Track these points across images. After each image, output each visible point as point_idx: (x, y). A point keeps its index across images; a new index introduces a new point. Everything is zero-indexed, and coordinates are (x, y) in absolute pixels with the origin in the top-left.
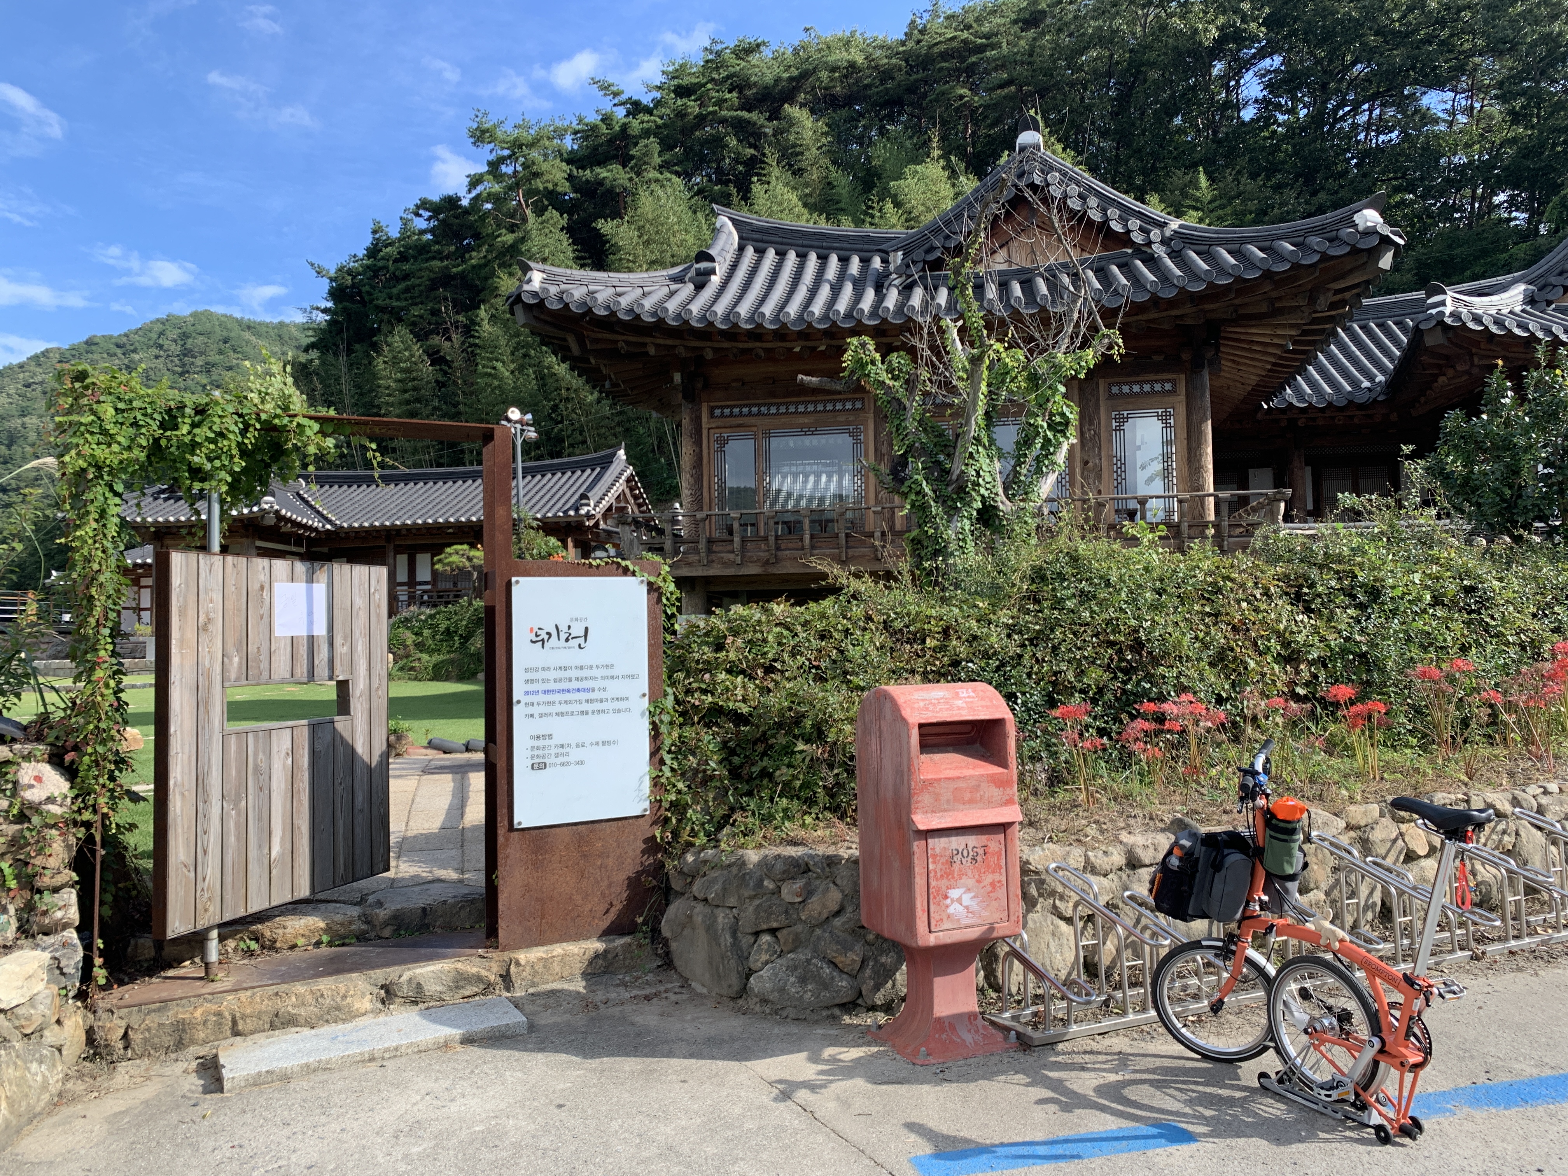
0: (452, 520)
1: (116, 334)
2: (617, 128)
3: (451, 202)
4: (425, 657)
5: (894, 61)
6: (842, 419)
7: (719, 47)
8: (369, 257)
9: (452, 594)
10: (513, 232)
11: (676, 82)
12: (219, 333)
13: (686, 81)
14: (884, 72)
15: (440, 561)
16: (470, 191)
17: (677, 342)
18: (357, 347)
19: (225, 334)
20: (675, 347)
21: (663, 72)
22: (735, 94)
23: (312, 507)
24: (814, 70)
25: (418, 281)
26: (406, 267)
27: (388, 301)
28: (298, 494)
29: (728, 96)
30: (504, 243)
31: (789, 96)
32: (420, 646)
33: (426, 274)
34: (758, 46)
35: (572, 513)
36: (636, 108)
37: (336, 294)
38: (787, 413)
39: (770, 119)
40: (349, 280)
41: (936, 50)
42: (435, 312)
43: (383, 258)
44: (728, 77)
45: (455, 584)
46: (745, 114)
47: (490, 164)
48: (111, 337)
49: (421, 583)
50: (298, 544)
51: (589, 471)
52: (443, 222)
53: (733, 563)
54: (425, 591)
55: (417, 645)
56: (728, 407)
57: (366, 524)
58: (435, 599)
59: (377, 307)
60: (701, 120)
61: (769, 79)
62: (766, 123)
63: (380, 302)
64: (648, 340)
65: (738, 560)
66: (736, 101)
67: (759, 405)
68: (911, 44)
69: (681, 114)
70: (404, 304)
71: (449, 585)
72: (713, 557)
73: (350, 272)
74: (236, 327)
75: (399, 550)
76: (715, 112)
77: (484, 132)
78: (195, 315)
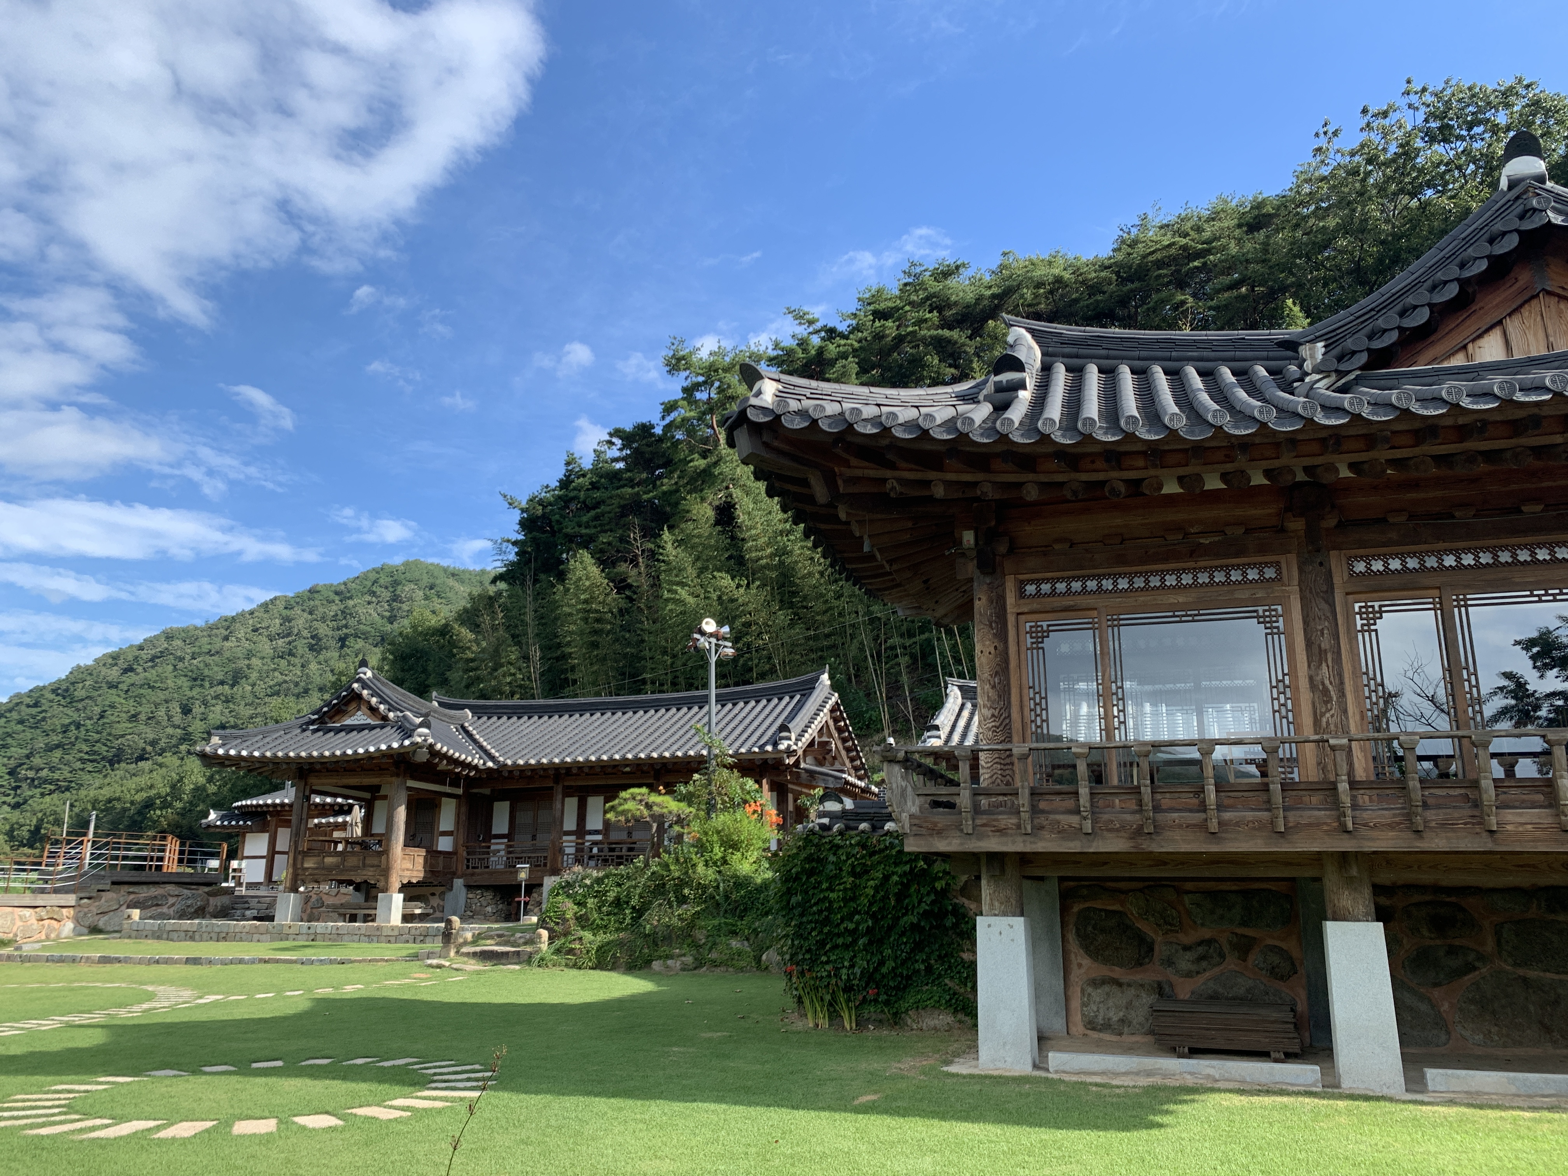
0: (630, 756)
1: (335, 583)
2: (813, 352)
3: (645, 429)
4: (588, 935)
5: (1103, 274)
6: (1243, 594)
7: (918, 270)
8: (561, 488)
9: (625, 847)
10: (705, 458)
11: (872, 307)
12: (426, 580)
13: (882, 306)
14: (1092, 287)
15: (613, 808)
16: (663, 418)
17: (979, 477)
18: (542, 576)
19: (431, 580)
20: (975, 484)
21: (859, 300)
22: (935, 313)
23: (475, 741)
24: (1019, 286)
25: (608, 509)
26: (597, 494)
27: (577, 529)
28: (463, 727)
29: (928, 316)
30: (696, 467)
31: (993, 312)
32: (583, 921)
33: (615, 502)
34: (957, 268)
35: (769, 748)
36: (831, 333)
37: (527, 524)
38: (1146, 589)
39: (970, 338)
40: (539, 511)
41: (1150, 258)
42: (623, 540)
43: (575, 489)
44: (927, 298)
45: (630, 834)
46: (946, 333)
47: (685, 390)
48: (332, 585)
49: (591, 833)
50: (455, 783)
51: (787, 699)
52: (636, 451)
53: (1079, 831)
54: (595, 843)
55: (579, 919)
56: (1048, 580)
57: (533, 762)
58: (606, 852)
59: (566, 535)
60: (900, 340)
61: (970, 297)
62: (968, 341)
63: (569, 530)
64: (932, 475)
65: (1088, 826)
66: (936, 320)
67: (1099, 577)
68: (1120, 257)
69: (879, 336)
70: (593, 531)
71: (623, 836)
72: (1041, 820)
73: (541, 502)
74: (442, 574)
75: (568, 792)
76: (914, 332)
77: (679, 360)
78: (406, 564)
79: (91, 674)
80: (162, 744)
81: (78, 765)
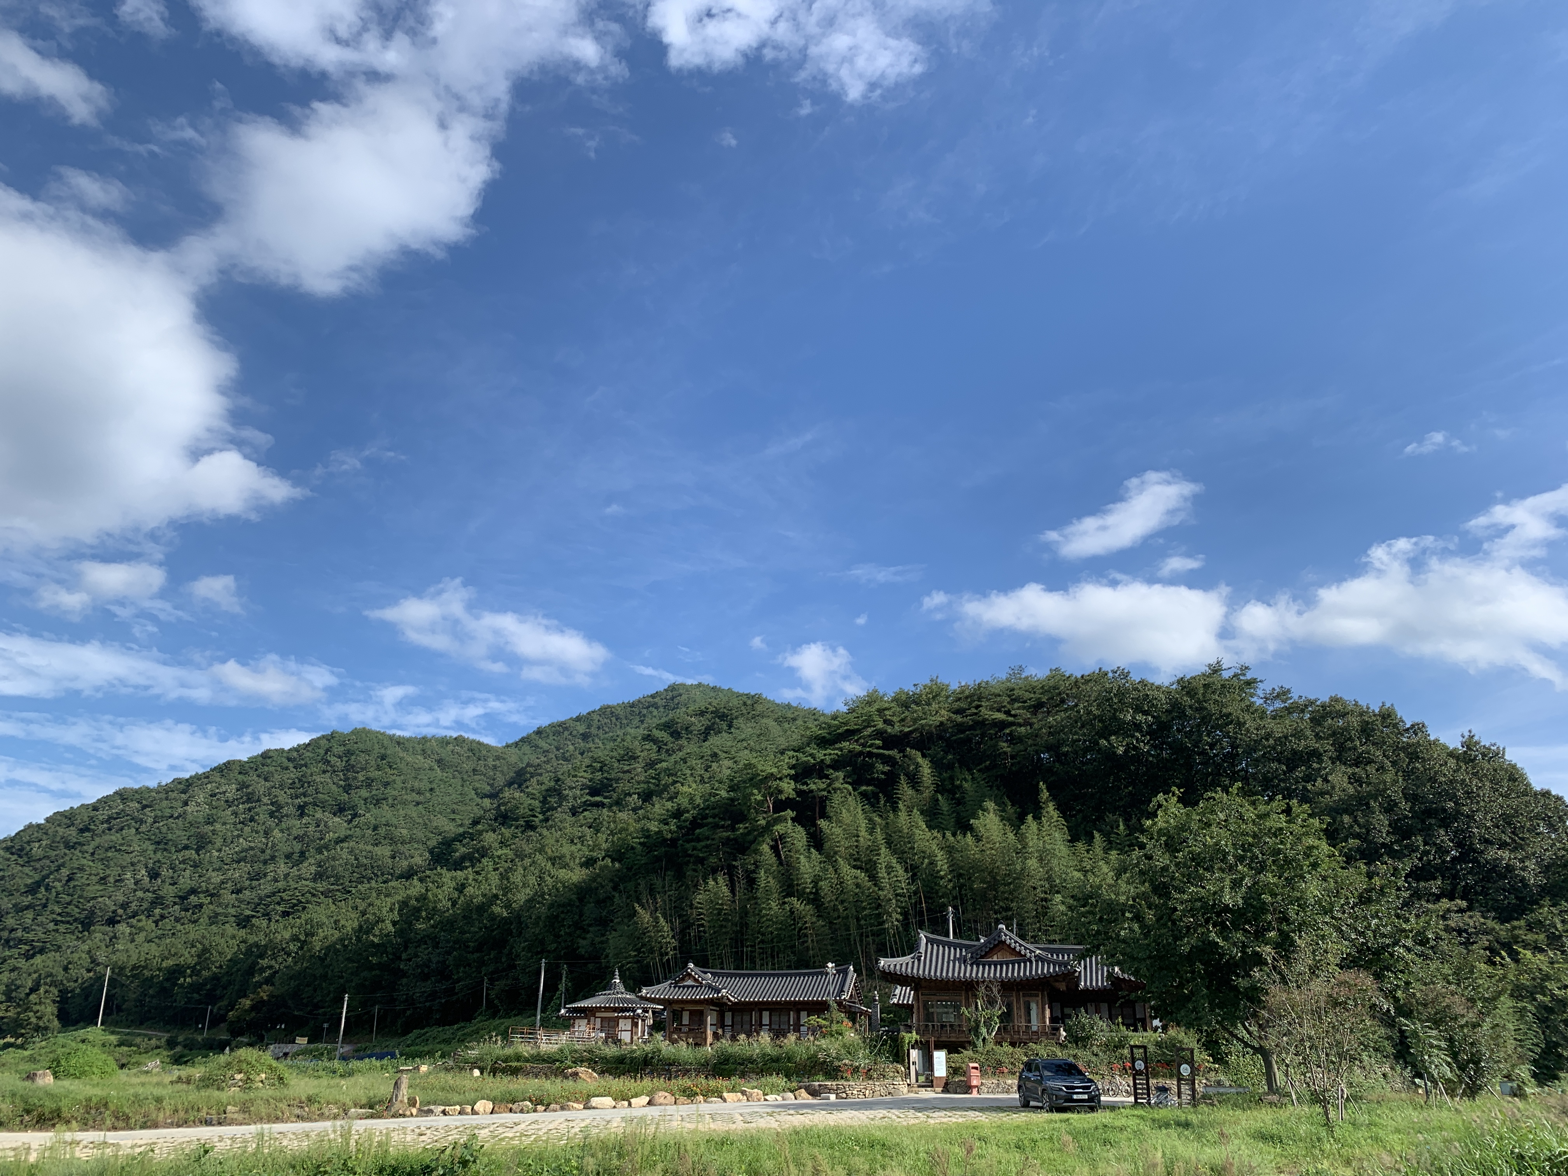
12: (378, 751)
19: (382, 751)
35: (838, 998)
48: (282, 750)
74: (390, 744)
79: (46, 834)
80: (134, 906)
81: (51, 926)
